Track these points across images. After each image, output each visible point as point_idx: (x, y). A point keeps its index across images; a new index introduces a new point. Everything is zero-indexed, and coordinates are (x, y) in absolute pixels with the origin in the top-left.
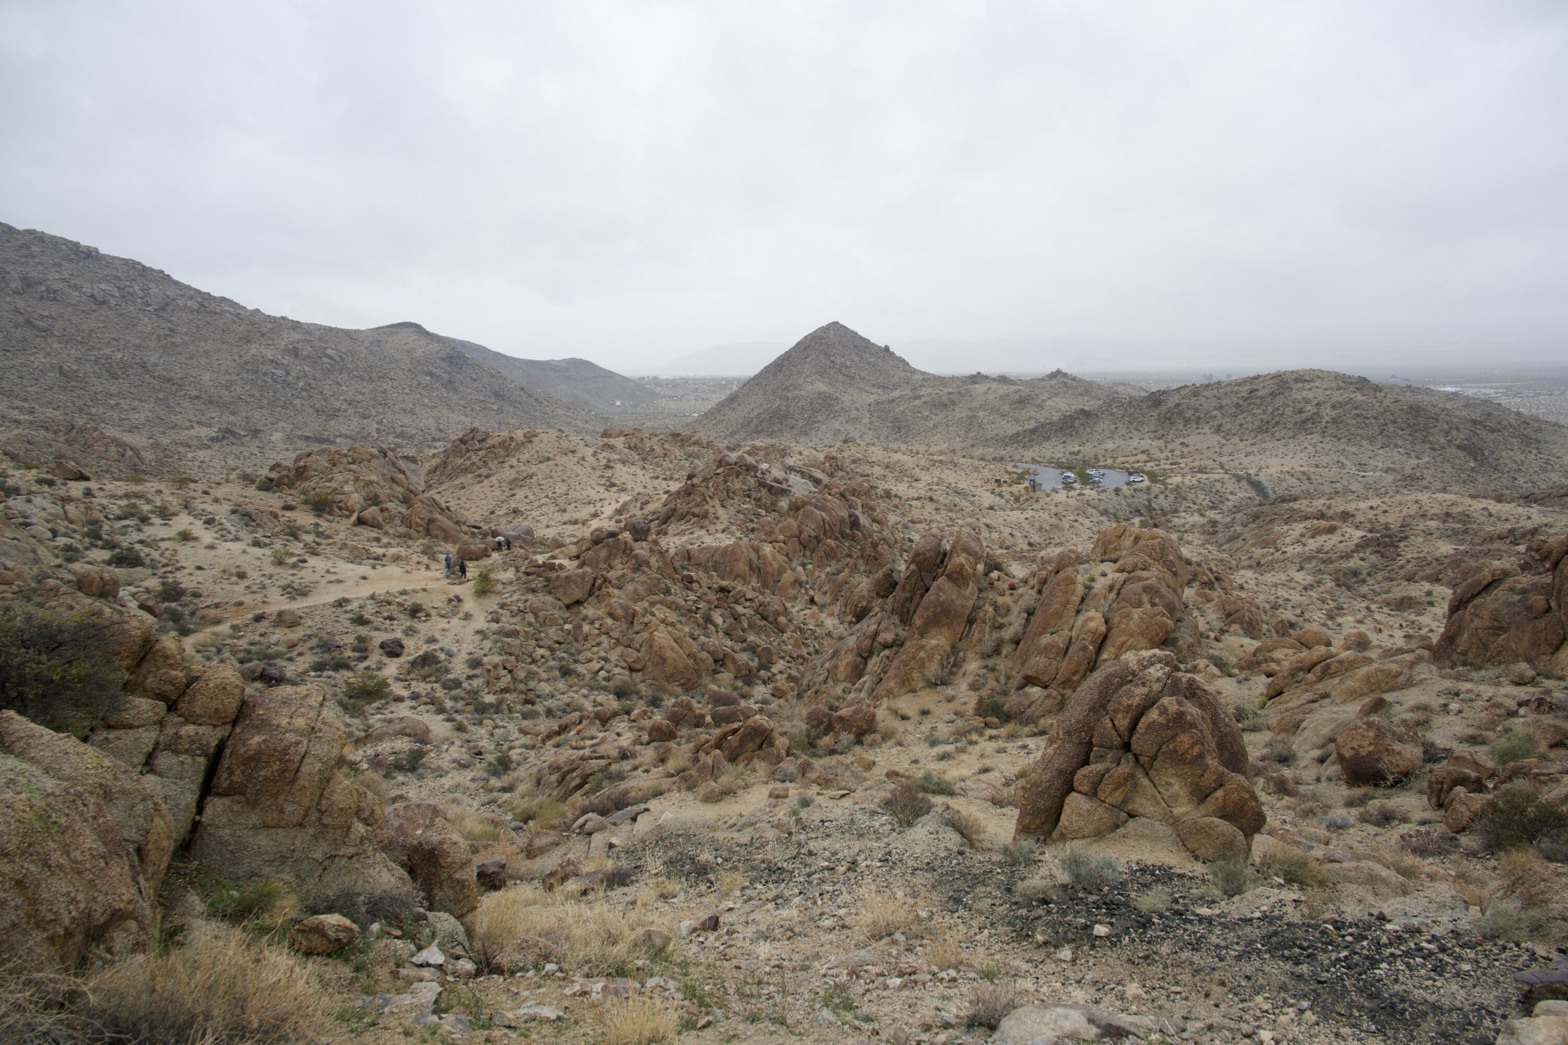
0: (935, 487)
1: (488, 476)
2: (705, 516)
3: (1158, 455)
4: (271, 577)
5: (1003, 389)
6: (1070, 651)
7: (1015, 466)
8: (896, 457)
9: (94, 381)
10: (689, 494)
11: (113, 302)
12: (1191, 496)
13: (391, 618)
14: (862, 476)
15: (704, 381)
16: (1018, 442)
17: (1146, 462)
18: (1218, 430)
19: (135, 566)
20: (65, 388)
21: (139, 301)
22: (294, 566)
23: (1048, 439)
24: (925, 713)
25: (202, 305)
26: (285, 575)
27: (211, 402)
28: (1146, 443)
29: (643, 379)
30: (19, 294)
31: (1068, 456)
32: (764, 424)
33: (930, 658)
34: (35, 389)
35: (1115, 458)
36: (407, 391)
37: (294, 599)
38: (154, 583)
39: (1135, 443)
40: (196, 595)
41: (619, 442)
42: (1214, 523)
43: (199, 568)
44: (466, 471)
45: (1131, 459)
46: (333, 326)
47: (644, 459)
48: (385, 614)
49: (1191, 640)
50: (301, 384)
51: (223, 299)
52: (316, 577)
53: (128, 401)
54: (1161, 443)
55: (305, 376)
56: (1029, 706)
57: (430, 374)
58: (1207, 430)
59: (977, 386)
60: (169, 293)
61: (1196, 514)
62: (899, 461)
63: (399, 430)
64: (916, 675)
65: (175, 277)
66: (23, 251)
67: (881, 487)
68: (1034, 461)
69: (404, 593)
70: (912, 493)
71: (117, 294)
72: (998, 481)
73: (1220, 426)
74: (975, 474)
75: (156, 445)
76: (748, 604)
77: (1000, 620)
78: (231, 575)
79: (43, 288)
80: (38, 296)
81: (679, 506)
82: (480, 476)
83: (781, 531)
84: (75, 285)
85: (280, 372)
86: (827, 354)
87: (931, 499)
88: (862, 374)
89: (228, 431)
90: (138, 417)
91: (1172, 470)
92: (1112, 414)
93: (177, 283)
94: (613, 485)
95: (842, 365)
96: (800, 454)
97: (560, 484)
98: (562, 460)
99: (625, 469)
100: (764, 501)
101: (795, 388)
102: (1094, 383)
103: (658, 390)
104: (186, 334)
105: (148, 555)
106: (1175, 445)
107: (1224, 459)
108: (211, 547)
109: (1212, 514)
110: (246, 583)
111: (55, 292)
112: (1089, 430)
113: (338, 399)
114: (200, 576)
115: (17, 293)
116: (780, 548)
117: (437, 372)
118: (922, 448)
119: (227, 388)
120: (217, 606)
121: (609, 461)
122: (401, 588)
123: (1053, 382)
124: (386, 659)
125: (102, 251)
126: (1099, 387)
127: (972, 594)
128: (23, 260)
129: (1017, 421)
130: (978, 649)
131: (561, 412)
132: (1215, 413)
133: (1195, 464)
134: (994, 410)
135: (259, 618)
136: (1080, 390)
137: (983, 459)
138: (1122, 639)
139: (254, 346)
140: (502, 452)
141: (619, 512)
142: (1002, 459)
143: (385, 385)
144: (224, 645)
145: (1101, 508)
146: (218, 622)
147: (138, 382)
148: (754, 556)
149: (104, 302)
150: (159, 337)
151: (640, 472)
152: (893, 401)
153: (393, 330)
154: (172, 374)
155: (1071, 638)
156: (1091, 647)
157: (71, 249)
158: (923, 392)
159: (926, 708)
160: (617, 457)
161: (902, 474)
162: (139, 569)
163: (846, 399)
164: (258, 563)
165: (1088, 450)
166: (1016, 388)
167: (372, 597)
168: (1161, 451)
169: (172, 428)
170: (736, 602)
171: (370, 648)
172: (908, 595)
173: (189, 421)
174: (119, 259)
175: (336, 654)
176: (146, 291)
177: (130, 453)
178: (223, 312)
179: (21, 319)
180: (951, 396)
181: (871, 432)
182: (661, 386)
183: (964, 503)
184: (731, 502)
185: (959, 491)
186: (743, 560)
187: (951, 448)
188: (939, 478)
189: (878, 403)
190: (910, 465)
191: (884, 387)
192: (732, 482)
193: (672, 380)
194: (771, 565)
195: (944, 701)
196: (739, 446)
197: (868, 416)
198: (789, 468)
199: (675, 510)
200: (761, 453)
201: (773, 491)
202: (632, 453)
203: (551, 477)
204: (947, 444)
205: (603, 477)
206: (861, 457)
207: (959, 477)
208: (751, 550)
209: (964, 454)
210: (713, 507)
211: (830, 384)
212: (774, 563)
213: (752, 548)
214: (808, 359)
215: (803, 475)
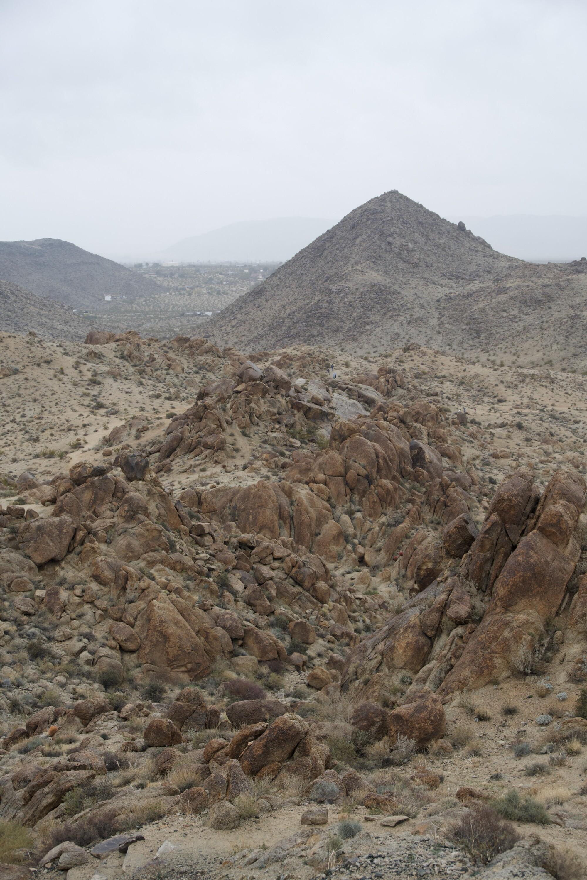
0: (525, 411)
2: (221, 447)
8: (473, 370)
10: (201, 419)
14: (428, 395)
15: (221, 269)
24: (510, 712)
29: (140, 266)
32: (300, 326)
33: (518, 638)
41: (108, 349)
47: (141, 372)
62: (477, 375)
64: (498, 661)
67: (453, 410)
70: (495, 418)
74: (579, 393)
76: (276, 564)
81: (187, 434)
83: (321, 468)
86: (382, 234)
87: (520, 426)
88: (429, 260)
94: (100, 406)
95: (402, 247)
96: (347, 365)
97: (31, 405)
98: (34, 372)
99: (116, 385)
100: (298, 427)
101: (340, 277)
103: (160, 280)
116: (320, 490)
118: (508, 359)
121: (95, 374)
127: (573, 553)
131: (33, 309)
141: (108, 441)
148: (284, 501)
151: (136, 390)
152: (470, 295)
158: (510, 283)
159: (512, 705)
160: (106, 369)
161: (482, 392)
163: (408, 293)
170: (262, 562)
172: (488, 554)
180: (547, 290)
181: (440, 337)
182: (165, 276)
183: (564, 432)
184: (255, 428)
185: (557, 415)
186: (270, 505)
187: (546, 358)
188: (531, 398)
189: (449, 299)
190: (492, 380)
191: (457, 277)
192: (257, 403)
193: (178, 268)
194: (308, 512)
195: (535, 696)
196: (266, 355)
197: (437, 315)
198: (334, 385)
199: (182, 439)
200: (296, 364)
201: (311, 415)
202: (126, 363)
203: (19, 396)
204: (541, 353)
205: (87, 395)
206: (427, 370)
207: (557, 397)
208: (281, 493)
209: (564, 366)
210: (232, 435)
211: (386, 272)
212: (311, 510)
213: (283, 490)
214: (358, 241)
215: (350, 393)
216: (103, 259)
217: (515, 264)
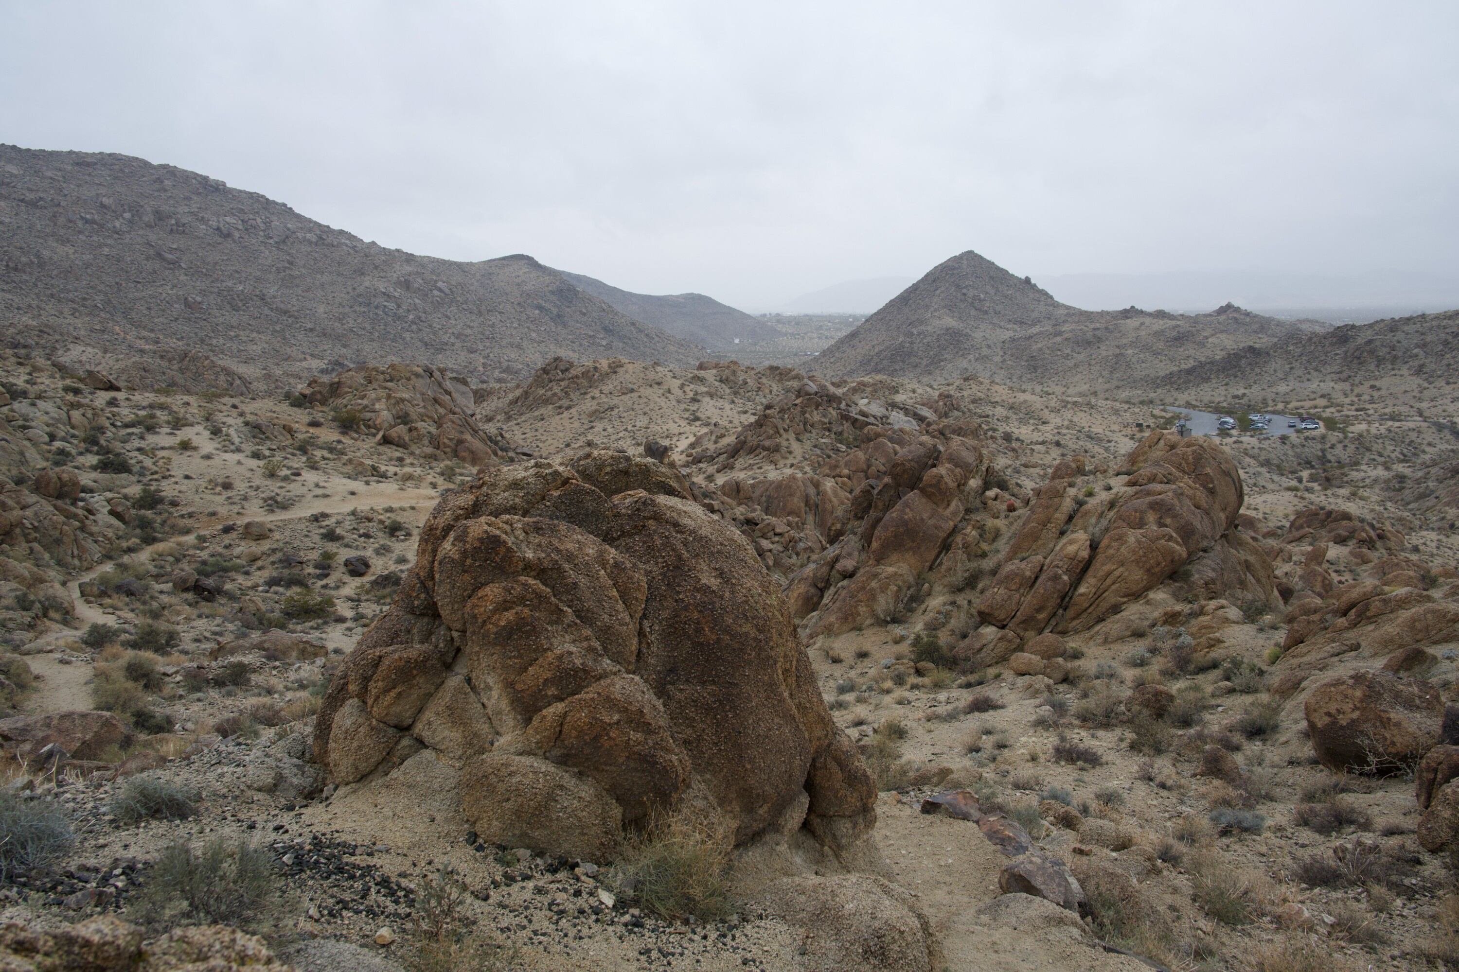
0: (1064, 431)
1: (569, 408)
2: (777, 449)
3: (1341, 399)
4: (257, 488)
5: (1159, 325)
6: (1040, 580)
7: (1163, 410)
8: (1022, 397)
9: (216, 312)
10: (761, 426)
11: (237, 235)
12: (1376, 447)
13: (367, 536)
14: (980, 417)
15: (830, 318)
16: (1172, 383)
17: (1326, 407)
18: (1419, 371)
19: (120, 472)
20: (190, 319)
21: (261, 233)
22: (286, 479)
23: (1208, 380)
24: (863, 655)
25: (321, 238)
26: (273, 487)
27: (325, 335)
28: (1327, 386)
29: (765, 315)
30: (151, 227)
31: (1230, 400)
32: (885, 362)
33: (884, 589)
34: (161, 319)
35: (1287, 403)
36: (515, 325)
37: (273, 511)
38: (135, 490)
39: (1314, 386)
40: (174, 504)
41: (710, 375)
42: (1402, 478)
43: (187, 477)
44: (546, 402)
45: (1307, 404)
46: (446, 258)
47: (736, 393)
48: (362, 531)
49: (1212, 574)
50: (411, 317)
51: (342, 232)
52: (304, 490)
53: (247, 333)
54: (1346, 386)
55: (416, 309)
56: (980, 650)
57: (540, 308)
58: (1404, 371)
59: (1128, 321)
60: (289, 226)
61: (1380, 467)
62: (1025, 401)
63: (505, 365)
64: (862, 609)
65: (297, 210)
66: (157, 186)
67: (1001, 430)
68: (1188, 405)
69: (390, 510)
70: (1037, 437)
71: (241, 227)
72: (1139, 425)
73: (1422, 366)
74: (1114, 418)
75: (268, 376)
76: (777, 539)
77: (985, 546)
78: (217, 485)
79: (173, 222)
80: (168, 229)
81: (749, 438)
82: (560, 407)
83: (847, 464)
84: (203, 218)
85: (391, 305)
86: (958, 286)
87: (1058, 444)
88: (998, 308)
89: (338, 363)
90: (255, 349)
91: (1356, 417)
92: (1288, 352)
93: (299, 216)
94: (697, 419)
95: (974, 298)
96: (914, 391)
97: (641, 417)
98: (646, 391)
99: (712, 402)
100: (846, 435)
101: (921, 322)
102: (1273, 319)
103: (779, 327)
104: (304, 266)
105: (139, 462)
106: (1365, 388)
107: (1424, 405)
108: (208, 457)
109: (1400, 468)
110: (230, 493)
111: (184, 225)
112: (1257, 370)
113: (446, 333)
114: (185, 485)
115: (149, 226)
116: (843, 483)
117: (547, 305)
118: (1059, 390)
119: (340, 320)
120: (191, 515)
121: (696, 394)
122: (386, 506)
123: (1222, 318)
124: (347, 578)
125: (229, 185)
126: (1279, 324)
127: (955, 514)
128: (156, 194)
129: (1172, 360)
130: (946, 581)
131: (672, 348)
132: (1416, 351)
133: (1387, 411)
134: (1146, 348)
135: (227, 530)
136: (1255, 327)
137: (1128, 402)
138: (1106, 568)
139: (367, 278)
140: (585, 383)
141: (692, 446)
142: (1151, 402)
143: (493, 319)
144: (185, 556)
145: (1262, 458)
146: (188, 532)
147: (257, 314)
148: (812, 491)
149: (228, 235)
150: (278, 269)
151: (727, 406)
152: (1031, 337)
153: (505, 262)
154: (289, 306)
155: (1042, 566)
156: (1065, 578)
157: (200, 183)
158: (1065, 328)
159: (865, 649)
160: (705, 389)
161: (1028, 415)
162: (124, 475)
163: (978, 335)
164: (249, 475)
165: (1255, 393)
166: (1174, 323)
167: (353, 513)
168: (1346, 395)
169: (286, 360)
170: (764, 536)
171: (334, 565)
173: (303, 353)
174: (245, 192)
175: (296, 571)
176: (268, 223)
177: (238, 382)
178: (340, 244)
179: (152, 252)
180: (1097, 333)
181: (1003, 372)
182: (784, 323)
183: (1097, 449)
184: (808, 435)
185: (1093, 435)
186: (798, 494)
187: (1092, 390)
188: (1071, 421)
189: (1013, 340)
190: (1039, 406)
191: (1021, 323)
192: (811, 413)
193: (795, 317)
194: (831, 501)
195: (890, 642)
196: (845, 382)
197: (1001, 353)
198: (893, 405)
199: (745, 442)
200: (869, 390)
201: (858, 425)
202: (723, 386)
203: (633, 410)
204: (1088, 386)
205: (686, 410)
206: (983, 396)
207: (1094, 421)
208: (809, 484)
209: (1107, 396)
210: (788, 440)
211: (960, 318)
212: (834, 499)
213: (812, 482)
214: (938, 292)
215: (906, 411)
216: (734, 310)
217: (1072, 311)
